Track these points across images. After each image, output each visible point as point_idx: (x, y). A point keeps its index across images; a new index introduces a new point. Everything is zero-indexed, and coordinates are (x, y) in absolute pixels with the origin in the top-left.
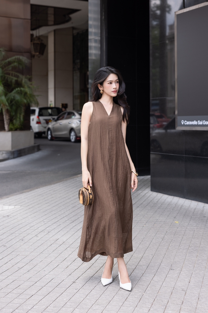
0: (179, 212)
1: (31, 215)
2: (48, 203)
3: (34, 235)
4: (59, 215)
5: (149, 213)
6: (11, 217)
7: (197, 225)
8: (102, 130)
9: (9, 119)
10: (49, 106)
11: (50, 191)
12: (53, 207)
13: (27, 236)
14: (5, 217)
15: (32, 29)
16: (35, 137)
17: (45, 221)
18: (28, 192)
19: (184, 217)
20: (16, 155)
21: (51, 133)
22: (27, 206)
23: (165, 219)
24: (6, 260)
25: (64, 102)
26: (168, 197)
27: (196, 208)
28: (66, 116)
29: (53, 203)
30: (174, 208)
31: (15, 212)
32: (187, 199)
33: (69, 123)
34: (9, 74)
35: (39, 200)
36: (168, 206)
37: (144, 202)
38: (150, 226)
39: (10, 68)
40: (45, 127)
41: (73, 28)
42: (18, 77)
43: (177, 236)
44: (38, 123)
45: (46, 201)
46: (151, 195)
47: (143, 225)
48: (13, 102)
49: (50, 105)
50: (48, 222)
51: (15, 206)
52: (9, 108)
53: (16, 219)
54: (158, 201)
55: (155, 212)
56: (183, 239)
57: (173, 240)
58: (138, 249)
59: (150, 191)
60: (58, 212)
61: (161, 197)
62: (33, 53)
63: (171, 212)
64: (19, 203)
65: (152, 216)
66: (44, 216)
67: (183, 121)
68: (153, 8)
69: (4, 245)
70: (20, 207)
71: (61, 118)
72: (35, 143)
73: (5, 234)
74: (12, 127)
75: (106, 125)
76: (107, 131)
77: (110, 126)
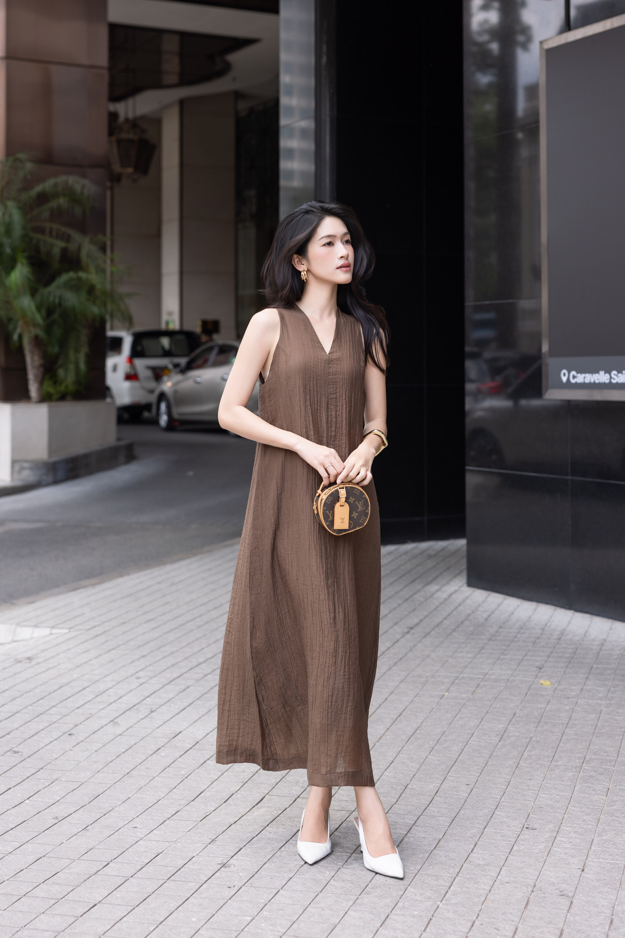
0: (552, 652)
1: (100, 655)
2: (153, 619)
3: (108, 720)
4: (186, 658)
5: (461, 654)
6: (38, 664)
7: (610, 695)
9: (42, 366)
10: (163, 327)
11: (159, 583)
12: (168, 632)
13: (85, 723)
14: (20, 662)
15: (115, 98)
16: (121, 421)
17: (141, 674)
18: (93, 585)
19: (567, 667)
20: (60, 474)
21: (169, 407)
22: (90, 629)
23: (510, 672)
24: (18, 794)
25: (210, 317)
26: (518, 606)
27: (605, 640)
28: (213, 356)
29: (168, 621)
30: (538, 638)
31: (52, 647)
32: (577, 610)
34: (42, 231)
35: (127, 612)
36: (519, 633)
37: (445, 619)
38: (464, 696)
39: (45, 211)
40: (151, 391)
41: (238, 95)
42: (67, 238)
43: (545, 728)
44: (131, 377)
45: (146, 613)
46: (467, 598)
47: (441, 693)
48: (56, 316)
49: (167, 323)
50: (151, 678)
51: (53, 627)
52: (40, 332)
53: (53, 668)
54: (489, 616)
55: (479, 652)
56: (564, 737)
57: (534, 739)
58: (423, 767)
59: (465, 585)
60: (182, 648)
61: (499, 605)
62: (117, 168)
63: (529, 650)
64: (66, 621)
65: (470, 662)
66: (138, 659)
67: (564, 371)
68: (480, 33)
69: (15, 749)
70: (67, 631)
71: (200, 362)
72: (119, 439)
73: (17, 715)
74: (51, 390)
75: (319, 382)
76: (324, 402)
77: (332, 384)
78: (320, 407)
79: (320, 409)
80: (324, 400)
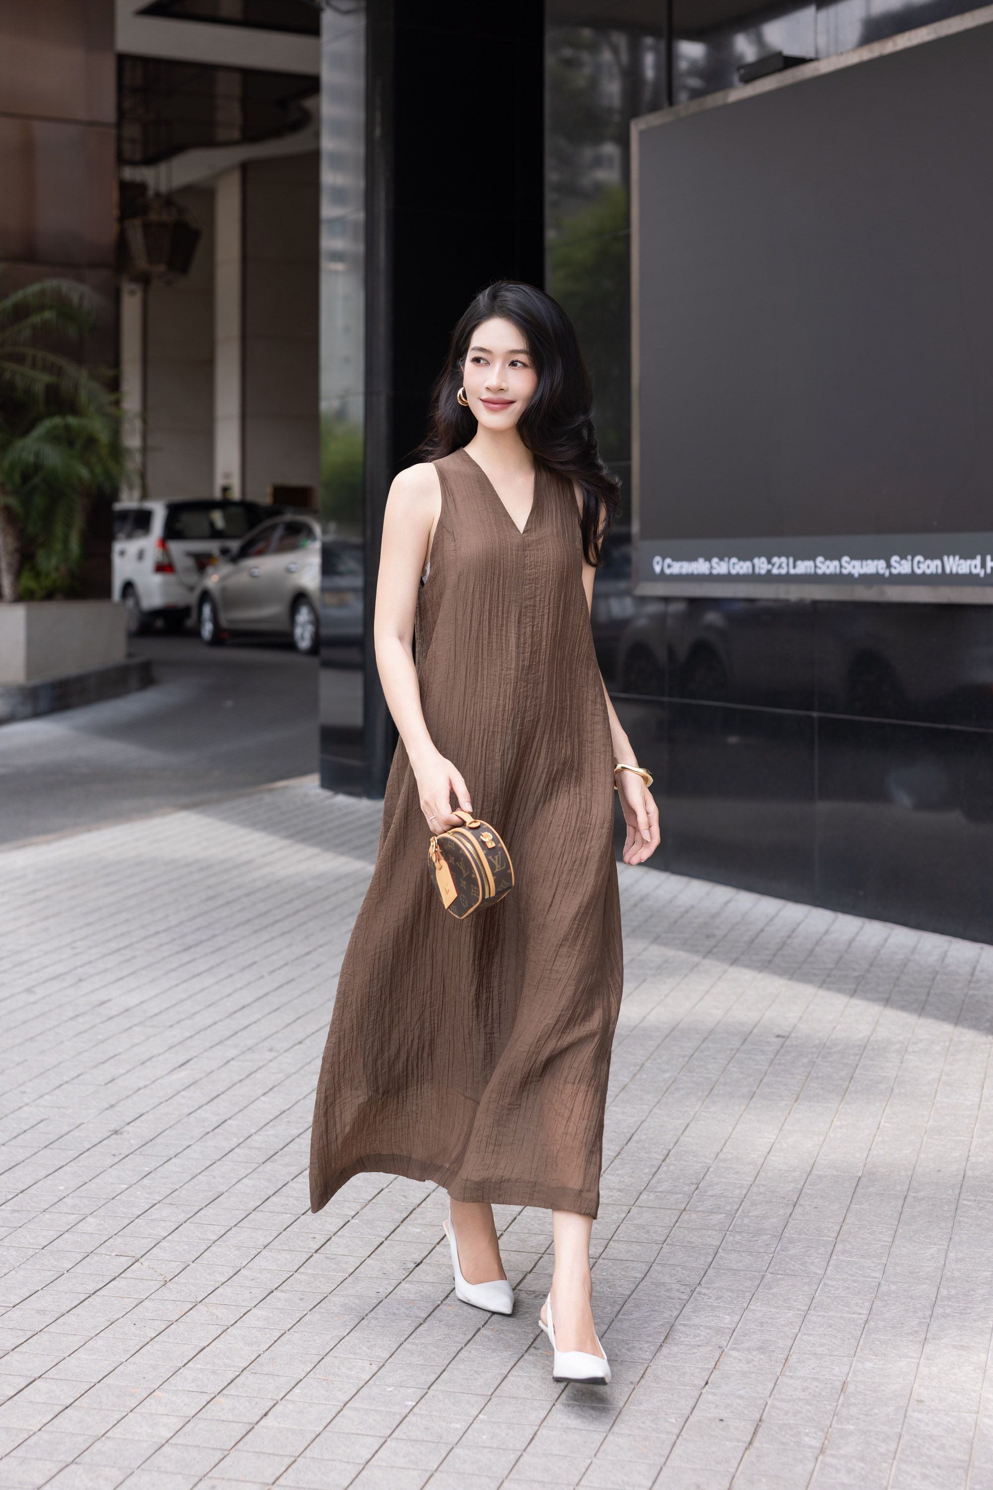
4: (142, 927)
8: (487, 607)
9: (17, 550)
10: (216, 496)
20: (43, 704)
21: (215, 612)
25: (288, 481)
28: (276, 538)
33: (289, 571)
34: (20, 359)
39: (25, 330)
40: (191, 589)
42: (59, 372)
44: (163, 567)
48: (37, 480)
49: (223, 489)
52: (14, 504)
62: (142, 264)
67: (658, 558)
71: (260, 545)
72: (130, 655)
74: (32, 584)
75: (507, 580)
76: (513, 612)
77: (529, 584)
78: (507, 621)
79: (507, 623)
80: (514, 609)
